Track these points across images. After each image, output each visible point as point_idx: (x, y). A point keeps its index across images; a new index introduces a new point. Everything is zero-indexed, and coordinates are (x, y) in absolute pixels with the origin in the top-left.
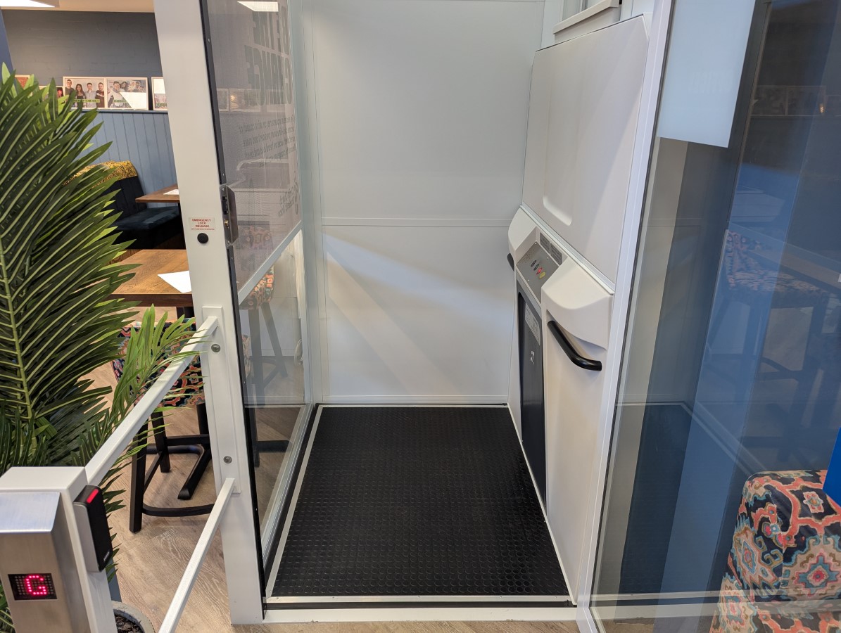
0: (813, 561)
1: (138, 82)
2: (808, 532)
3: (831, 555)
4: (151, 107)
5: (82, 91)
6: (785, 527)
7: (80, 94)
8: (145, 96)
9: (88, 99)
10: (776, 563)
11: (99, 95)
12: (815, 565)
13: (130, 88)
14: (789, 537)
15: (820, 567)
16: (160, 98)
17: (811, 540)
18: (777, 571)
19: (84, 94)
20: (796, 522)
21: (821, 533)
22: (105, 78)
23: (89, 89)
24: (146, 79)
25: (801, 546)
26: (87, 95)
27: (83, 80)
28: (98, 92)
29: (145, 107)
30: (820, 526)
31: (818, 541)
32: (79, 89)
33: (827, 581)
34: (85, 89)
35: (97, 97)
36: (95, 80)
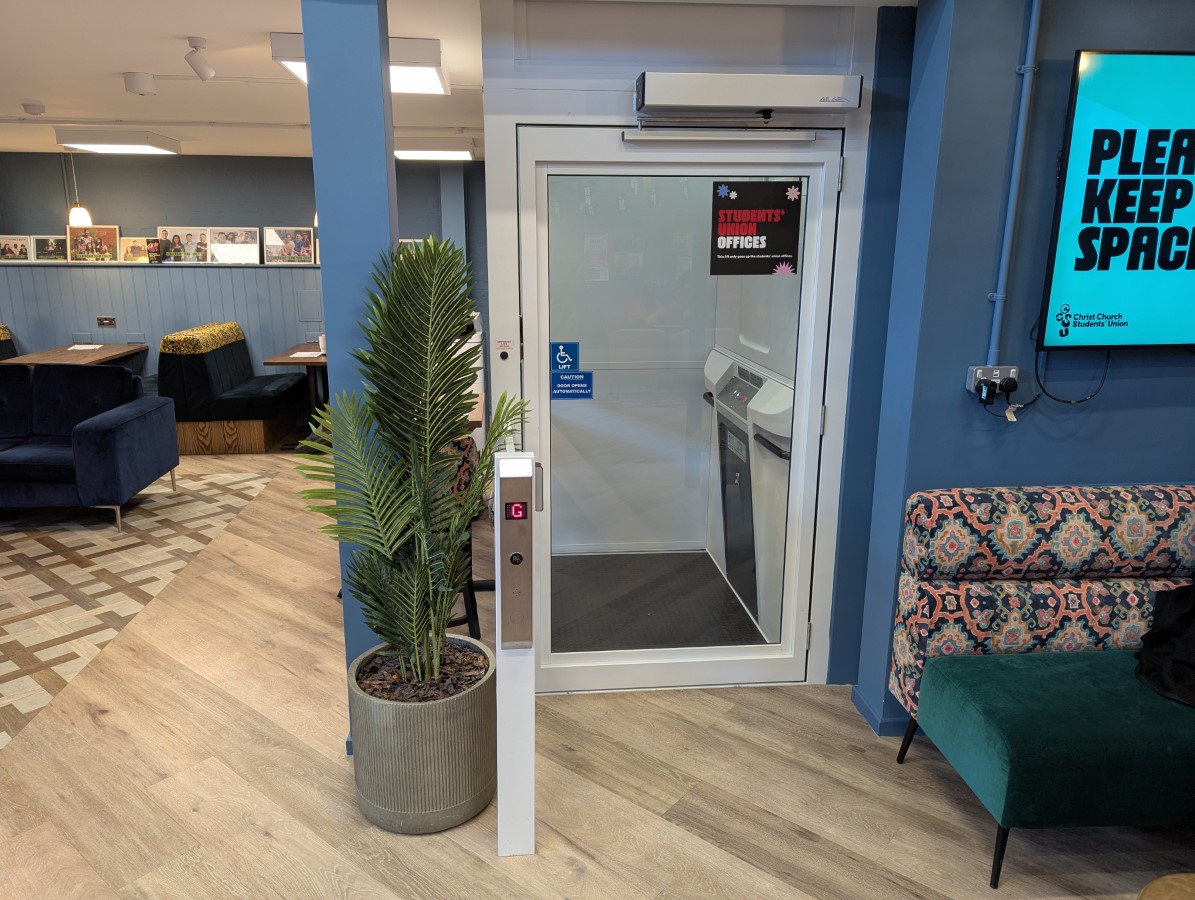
0: (948, 536)
1: (247, 232)
2: (943, 517)
3: (959, 531)
4: (262, 260)
5: (179, 242)
6: (929, 516)
7: (178, 247)
8: (255, 248)
9: (187, 251)
10: (926, 540)
11: (201, 248)
12: (949, 539)
13: (238, 239)
14: (932, 521)
15: (952, 540)
16: (273, 251)
17: (946, 522)
18: (927, 546)
19: (183, 247)
20: (936, 512)
21: (951, 517)
22: (209, 229)
23: (189, 240)
24: (257, 229)
25: (940, 526)
26: (186, 248)
27: (181, 231)
28: (199, 244)
29: (256, 261)
30: (950, 514)
31: (949, 524)
32: (176, 240)
33: (958, 549)
34: (183, 241)
35: (198, 250)
36: (196, 231)
